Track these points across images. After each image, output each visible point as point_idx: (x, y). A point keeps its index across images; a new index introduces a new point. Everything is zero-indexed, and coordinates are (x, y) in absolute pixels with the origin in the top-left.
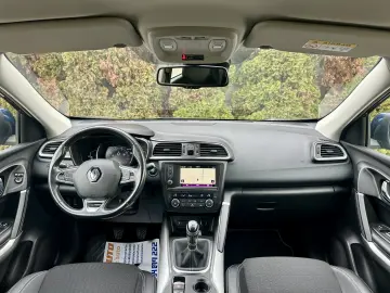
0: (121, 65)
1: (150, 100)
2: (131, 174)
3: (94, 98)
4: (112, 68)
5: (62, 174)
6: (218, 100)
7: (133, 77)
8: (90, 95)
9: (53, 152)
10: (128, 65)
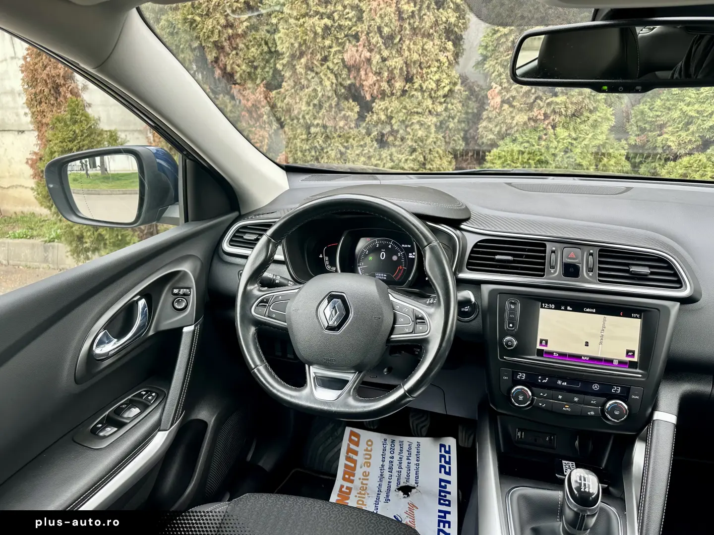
0: (386, 53)
1: (440, 127)
2: (419, 319)
3: (330, 124)
4: (369, 61)
5: (264, 302)
6: (595, 126)
7: (409, 79)
8: (324, 117)
9: (251, 244)
10: (399, 52)
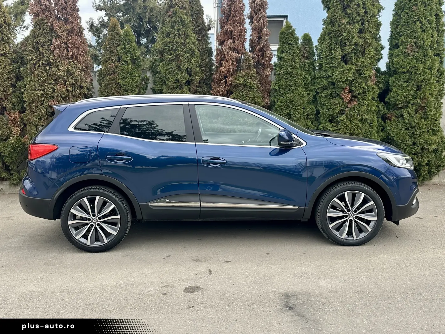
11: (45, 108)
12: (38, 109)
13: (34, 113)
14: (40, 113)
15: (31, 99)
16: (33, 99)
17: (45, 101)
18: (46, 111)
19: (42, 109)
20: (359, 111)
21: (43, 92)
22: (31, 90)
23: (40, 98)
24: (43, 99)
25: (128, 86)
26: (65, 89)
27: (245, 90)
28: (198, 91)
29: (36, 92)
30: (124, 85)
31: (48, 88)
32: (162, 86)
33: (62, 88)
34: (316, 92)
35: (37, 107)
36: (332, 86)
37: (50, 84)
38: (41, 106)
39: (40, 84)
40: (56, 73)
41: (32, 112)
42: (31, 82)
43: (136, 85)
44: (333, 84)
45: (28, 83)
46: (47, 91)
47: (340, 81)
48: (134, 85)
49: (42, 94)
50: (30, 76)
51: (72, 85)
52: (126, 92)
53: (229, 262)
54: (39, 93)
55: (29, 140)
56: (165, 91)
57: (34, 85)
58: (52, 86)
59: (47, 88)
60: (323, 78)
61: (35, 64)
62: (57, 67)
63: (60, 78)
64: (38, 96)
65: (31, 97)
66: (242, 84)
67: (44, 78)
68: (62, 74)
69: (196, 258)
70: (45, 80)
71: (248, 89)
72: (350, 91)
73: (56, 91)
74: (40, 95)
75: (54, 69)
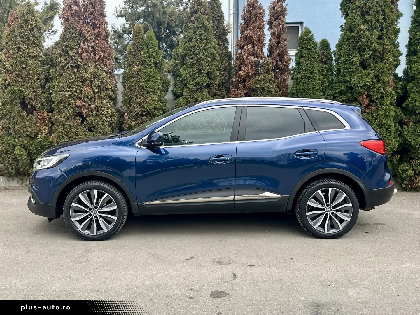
11: (72, 108)
12: (65, 109)
13: (62, 113)
14: (68, 113)
15: (60, 100)
16: (61, 100)
17: (72, 102)
18: (73, 111)
19: (70, 109)
20: (377, 116)
21: (70, 93)
22: (59, 91)
23: (67, 99)
24: (70, 100)
25: (151, 89)
26: (91, 91)
27: (263, 94)
28: (217, 94)
29: (64, 93)
30: (146, 87)
31: (76, 89)
32: (183, 89)
33: (88, 90)
34: (333, 96)
35: (65, 107)
36: (349, 91)
37: (78, 85)
38: (68, 106)
39: (68, 85)
40: (83, 75)
41: (60, 112)
42: (60, 83)
43: (158, 88)
44: (351, 88)
45: (57, 84)
46: (75, 92)
47: (357, 86)
48: (156, 88)
49: (70, 95)
50: (59, 78)
51: (98, 87)
52: (149, 94)
53: (253, 266)
54: (67, 94)
55: (56, 139)
56: (185, 94)
57: (63, 86)
58: (80, 87)
59: (74, 89)
60: (341, 82)
61: (64, 67)
62: (85, 69)
63: (87, 80)
64: (66, 96)
65: (60, 98)
66: (260, 88)
67: (72, 80)
68: (89, 76)
69: (219, 260)
70: (73, 82)
71: (266, 92)
72: (368, 96)
73: (83, 92)
74: (67, 96)
75: (82, 71)
